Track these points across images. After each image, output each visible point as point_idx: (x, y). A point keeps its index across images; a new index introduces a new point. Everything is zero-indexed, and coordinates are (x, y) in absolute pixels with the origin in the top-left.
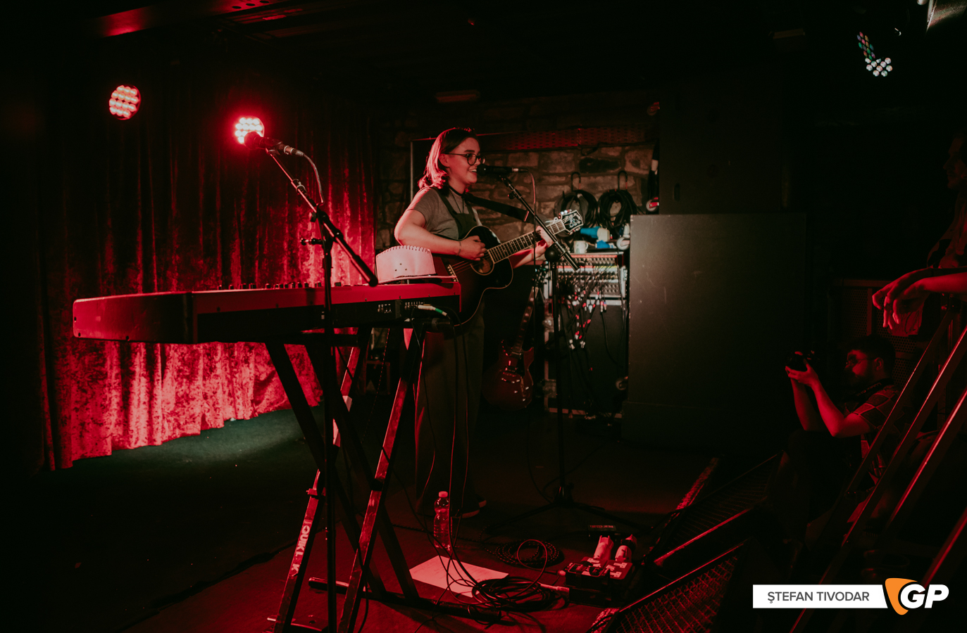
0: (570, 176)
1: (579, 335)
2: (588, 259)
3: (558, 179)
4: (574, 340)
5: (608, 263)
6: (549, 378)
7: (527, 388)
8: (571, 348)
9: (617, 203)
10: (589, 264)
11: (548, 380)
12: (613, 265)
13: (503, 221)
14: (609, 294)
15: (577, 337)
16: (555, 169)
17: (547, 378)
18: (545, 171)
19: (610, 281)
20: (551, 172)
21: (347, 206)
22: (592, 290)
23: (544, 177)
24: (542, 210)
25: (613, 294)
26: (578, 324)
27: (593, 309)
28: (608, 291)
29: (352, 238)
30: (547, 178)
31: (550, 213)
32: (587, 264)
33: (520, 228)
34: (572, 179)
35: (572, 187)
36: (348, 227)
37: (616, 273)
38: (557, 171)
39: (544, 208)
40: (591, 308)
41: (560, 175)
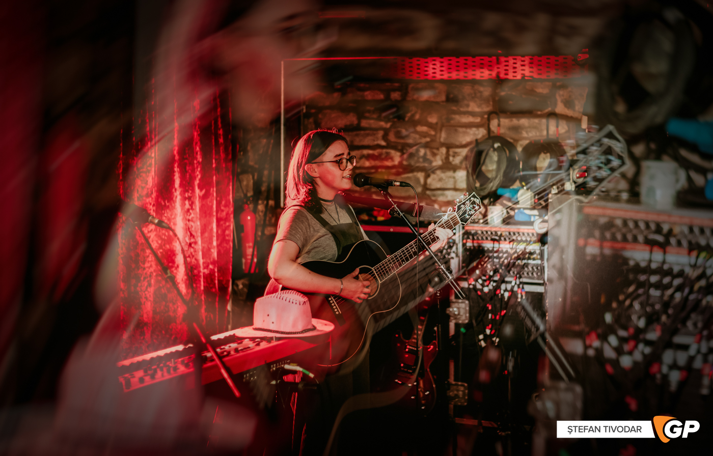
0: (486, 116)
1: (491, 329)
2: (504, 234)
3: (470, 119)
4: (485, 335)
5: (529, 239)
6: (455, 380)
7: (427, 393)
8: (481, 346)
9: (545, 153)
10: (505, 239)
11: (454, 383)
12: (535, 242)
13: (401, 170)
14: (530, 278)
15: (488, 332)
16: (468, 106)
17: (452, 380)
18: (454, 108)
19: (531, 262)
20: (462, 109)
21: (198, 149)
22: (509, 272)
23: (454, 116)
24: (451, 158)
25: (533, 278)
26: (490, 315)
27: (509, 298)
28: (528, 274)
29: (204, 191)
30: (457, 117)
31: (461, 163)
32: (502, 238)
33: (422, 181)
34: (489, 120)
35: (489, 130)
36: (199, 177)
37: (538, 252)
38: (470, 109)
39: (454, 156)
40: (507, 295)
41: (473, 114)
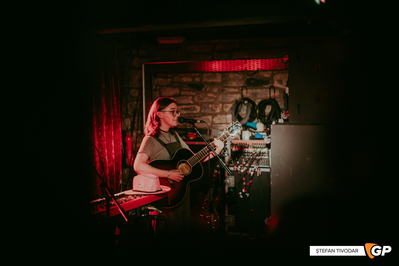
0: (240, 88)
1: (245, 190)
2: (250, 144)
3: (233, 90)
4: (242, 192)
5: (262, 146)
6: (228, 214)
7: (215, 220)
8: (240, 198)
9: (269, 105)
10: (251, 147)
11: (227, 215)
12: (265, 148)
13: (200, 115)
14: (262, 165)
15: (244, 191)
16: (232, 84)
17: (227, 214)
18: (225, 85)
19: (263, 157)
20: (230, 85)
22: (253, 162)
23: (225, 89)
24: (224, 109)
25: (264, 165)
26: (244, 183)
27: (253, 174)
28: (262, 163)
29: (107, 127)
30: (227, 89)
31: (229, 111)
32: (249, 146)
33: (211, 120)
34: (242, 90)
35: (242, 95)
36: (105, 120)
37: (266, 152)
38: (233, 85)
39: (226, 108)
40: (252, 173)
41: (235, 87)
